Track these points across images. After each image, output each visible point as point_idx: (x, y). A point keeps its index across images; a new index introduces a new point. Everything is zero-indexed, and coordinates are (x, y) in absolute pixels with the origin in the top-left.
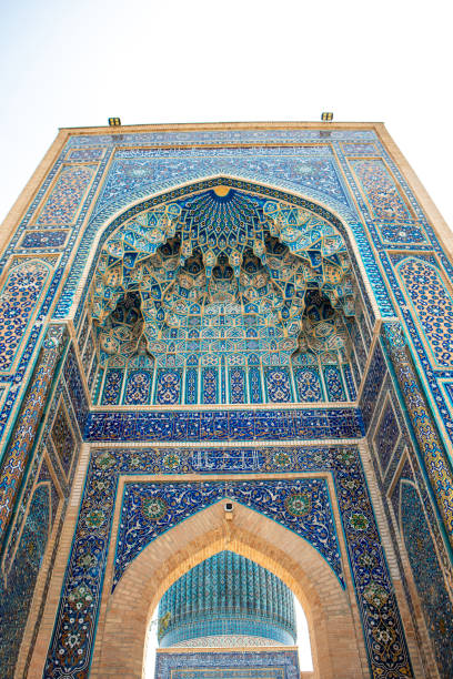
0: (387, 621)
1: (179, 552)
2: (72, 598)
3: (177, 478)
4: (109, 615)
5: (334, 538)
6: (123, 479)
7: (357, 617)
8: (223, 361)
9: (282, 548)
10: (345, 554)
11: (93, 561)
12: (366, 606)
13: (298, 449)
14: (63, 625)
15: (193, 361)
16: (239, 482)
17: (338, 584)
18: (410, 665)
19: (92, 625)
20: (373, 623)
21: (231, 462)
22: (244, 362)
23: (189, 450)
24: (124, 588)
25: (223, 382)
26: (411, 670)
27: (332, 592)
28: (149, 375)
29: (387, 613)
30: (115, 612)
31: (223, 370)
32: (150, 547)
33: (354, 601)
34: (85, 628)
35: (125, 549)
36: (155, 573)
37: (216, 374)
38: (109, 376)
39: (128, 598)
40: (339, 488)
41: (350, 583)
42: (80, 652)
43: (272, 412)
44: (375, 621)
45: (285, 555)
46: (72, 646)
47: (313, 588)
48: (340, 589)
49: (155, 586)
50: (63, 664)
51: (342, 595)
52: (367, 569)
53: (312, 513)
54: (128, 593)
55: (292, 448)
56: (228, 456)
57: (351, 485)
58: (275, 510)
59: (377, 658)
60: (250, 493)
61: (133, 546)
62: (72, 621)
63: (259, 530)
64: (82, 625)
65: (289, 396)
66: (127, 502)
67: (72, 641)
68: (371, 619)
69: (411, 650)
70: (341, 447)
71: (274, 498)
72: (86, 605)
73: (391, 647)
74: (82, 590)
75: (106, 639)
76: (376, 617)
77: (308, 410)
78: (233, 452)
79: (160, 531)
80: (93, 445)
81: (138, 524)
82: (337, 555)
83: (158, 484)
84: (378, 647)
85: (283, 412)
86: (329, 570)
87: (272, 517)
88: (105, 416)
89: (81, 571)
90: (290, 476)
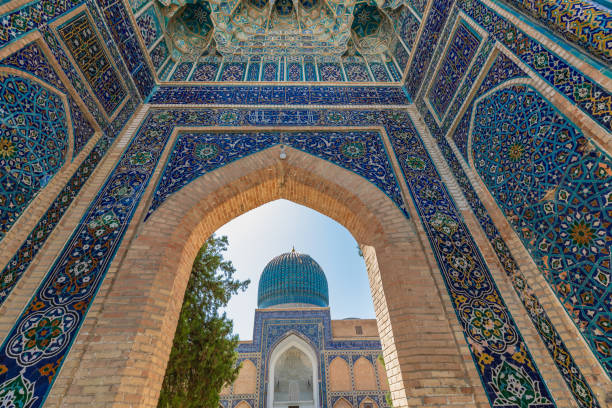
0: (462, 248)
1: (229, 186)
2: (93, 225)
3: (233, 128)
4: (134, 241)
5: (391, 175)
6: (177, 129)
7: (427, 243)
8: (282, 59)
9: (338, 182)
10: (405, 187)
11: (128, 192)
12: (433, 233)
13: (351, 111)
14: (74, 251)
15: (256, 58)
16: (295, 133)
17: (401, 214)
18: (498, 293)
19: (109, 252)
20: (445, 250)
21: (287, 119)
22: (301, 60)
23: (246, 110)
24: (161, 217)
25: (282, 71)
26: (500, 298)
27: (395, 221)
28: (216, 66)
29: (460, 241)
30: (144, 240)
31: (282, 64)
32: (198, 181)
33: (421, 228)
34: (100, 254)
35: (168, 182)
36: (199, 204)
37: (276, 67)
38: (179, 67)
39: (163, 226)
40: (393, 138)
41: (414, 212)
42: (86, 280)
43: (326, 88)
44: (448, 248)
45: (341, 189)
46: (77, 273)
47: (374, 218)
48: (403, 218)
49: (198, 217)
50: (58, 293)
51: (407, 224)
52: (431, 201)
53: (367, 156)
54: (163, 221)
55: (345, 110)
56: (284, 115)
57: (405, 136)
58: (330, 153)
59: (457, 285)
60: (304, 141)
61: (179, 180)
62: (86, 247)
63: (314, 167)
64: (98, 251)
65: (340, 78)
66: (179, 146)
67: (81, 267)
68: (442, 246)
69: (495, 277)
70: (391, 110)
71: (328, 145)
72: (110, 233)
73: (472, 274)
74: (108, 217)
75: (125, 266)
76: (448, 244)
77: (359, 87)
78: (288, 112)
79: (209, 169)
80: (154, 105)
81: (187, 163)
82: (397, 189)
83: (213, 133)
84: (456, 274)
85: (335, 88)
86: (389, 201)
87: (327, 159)
88: (170, 88)
89: (112, 200)
90: (344, 128)
